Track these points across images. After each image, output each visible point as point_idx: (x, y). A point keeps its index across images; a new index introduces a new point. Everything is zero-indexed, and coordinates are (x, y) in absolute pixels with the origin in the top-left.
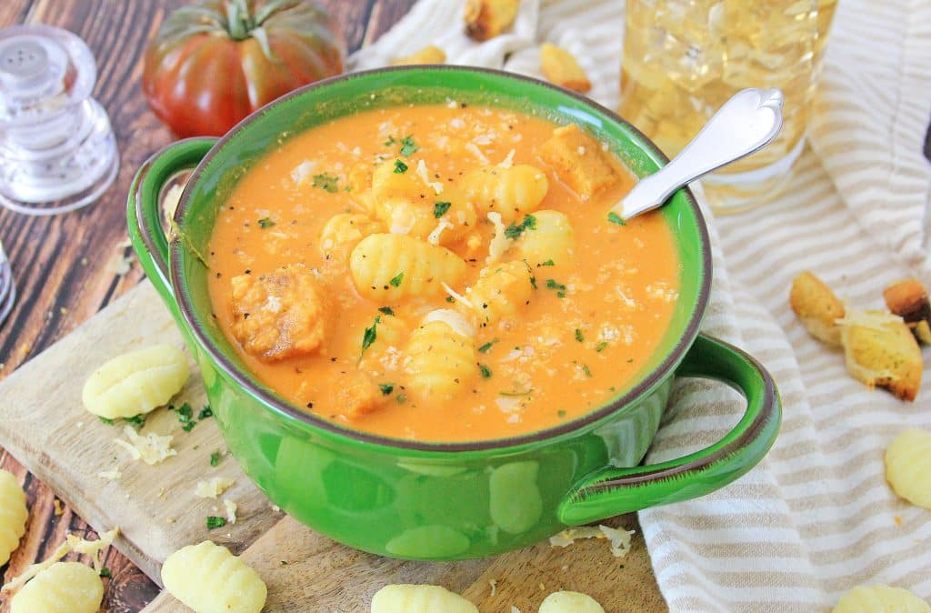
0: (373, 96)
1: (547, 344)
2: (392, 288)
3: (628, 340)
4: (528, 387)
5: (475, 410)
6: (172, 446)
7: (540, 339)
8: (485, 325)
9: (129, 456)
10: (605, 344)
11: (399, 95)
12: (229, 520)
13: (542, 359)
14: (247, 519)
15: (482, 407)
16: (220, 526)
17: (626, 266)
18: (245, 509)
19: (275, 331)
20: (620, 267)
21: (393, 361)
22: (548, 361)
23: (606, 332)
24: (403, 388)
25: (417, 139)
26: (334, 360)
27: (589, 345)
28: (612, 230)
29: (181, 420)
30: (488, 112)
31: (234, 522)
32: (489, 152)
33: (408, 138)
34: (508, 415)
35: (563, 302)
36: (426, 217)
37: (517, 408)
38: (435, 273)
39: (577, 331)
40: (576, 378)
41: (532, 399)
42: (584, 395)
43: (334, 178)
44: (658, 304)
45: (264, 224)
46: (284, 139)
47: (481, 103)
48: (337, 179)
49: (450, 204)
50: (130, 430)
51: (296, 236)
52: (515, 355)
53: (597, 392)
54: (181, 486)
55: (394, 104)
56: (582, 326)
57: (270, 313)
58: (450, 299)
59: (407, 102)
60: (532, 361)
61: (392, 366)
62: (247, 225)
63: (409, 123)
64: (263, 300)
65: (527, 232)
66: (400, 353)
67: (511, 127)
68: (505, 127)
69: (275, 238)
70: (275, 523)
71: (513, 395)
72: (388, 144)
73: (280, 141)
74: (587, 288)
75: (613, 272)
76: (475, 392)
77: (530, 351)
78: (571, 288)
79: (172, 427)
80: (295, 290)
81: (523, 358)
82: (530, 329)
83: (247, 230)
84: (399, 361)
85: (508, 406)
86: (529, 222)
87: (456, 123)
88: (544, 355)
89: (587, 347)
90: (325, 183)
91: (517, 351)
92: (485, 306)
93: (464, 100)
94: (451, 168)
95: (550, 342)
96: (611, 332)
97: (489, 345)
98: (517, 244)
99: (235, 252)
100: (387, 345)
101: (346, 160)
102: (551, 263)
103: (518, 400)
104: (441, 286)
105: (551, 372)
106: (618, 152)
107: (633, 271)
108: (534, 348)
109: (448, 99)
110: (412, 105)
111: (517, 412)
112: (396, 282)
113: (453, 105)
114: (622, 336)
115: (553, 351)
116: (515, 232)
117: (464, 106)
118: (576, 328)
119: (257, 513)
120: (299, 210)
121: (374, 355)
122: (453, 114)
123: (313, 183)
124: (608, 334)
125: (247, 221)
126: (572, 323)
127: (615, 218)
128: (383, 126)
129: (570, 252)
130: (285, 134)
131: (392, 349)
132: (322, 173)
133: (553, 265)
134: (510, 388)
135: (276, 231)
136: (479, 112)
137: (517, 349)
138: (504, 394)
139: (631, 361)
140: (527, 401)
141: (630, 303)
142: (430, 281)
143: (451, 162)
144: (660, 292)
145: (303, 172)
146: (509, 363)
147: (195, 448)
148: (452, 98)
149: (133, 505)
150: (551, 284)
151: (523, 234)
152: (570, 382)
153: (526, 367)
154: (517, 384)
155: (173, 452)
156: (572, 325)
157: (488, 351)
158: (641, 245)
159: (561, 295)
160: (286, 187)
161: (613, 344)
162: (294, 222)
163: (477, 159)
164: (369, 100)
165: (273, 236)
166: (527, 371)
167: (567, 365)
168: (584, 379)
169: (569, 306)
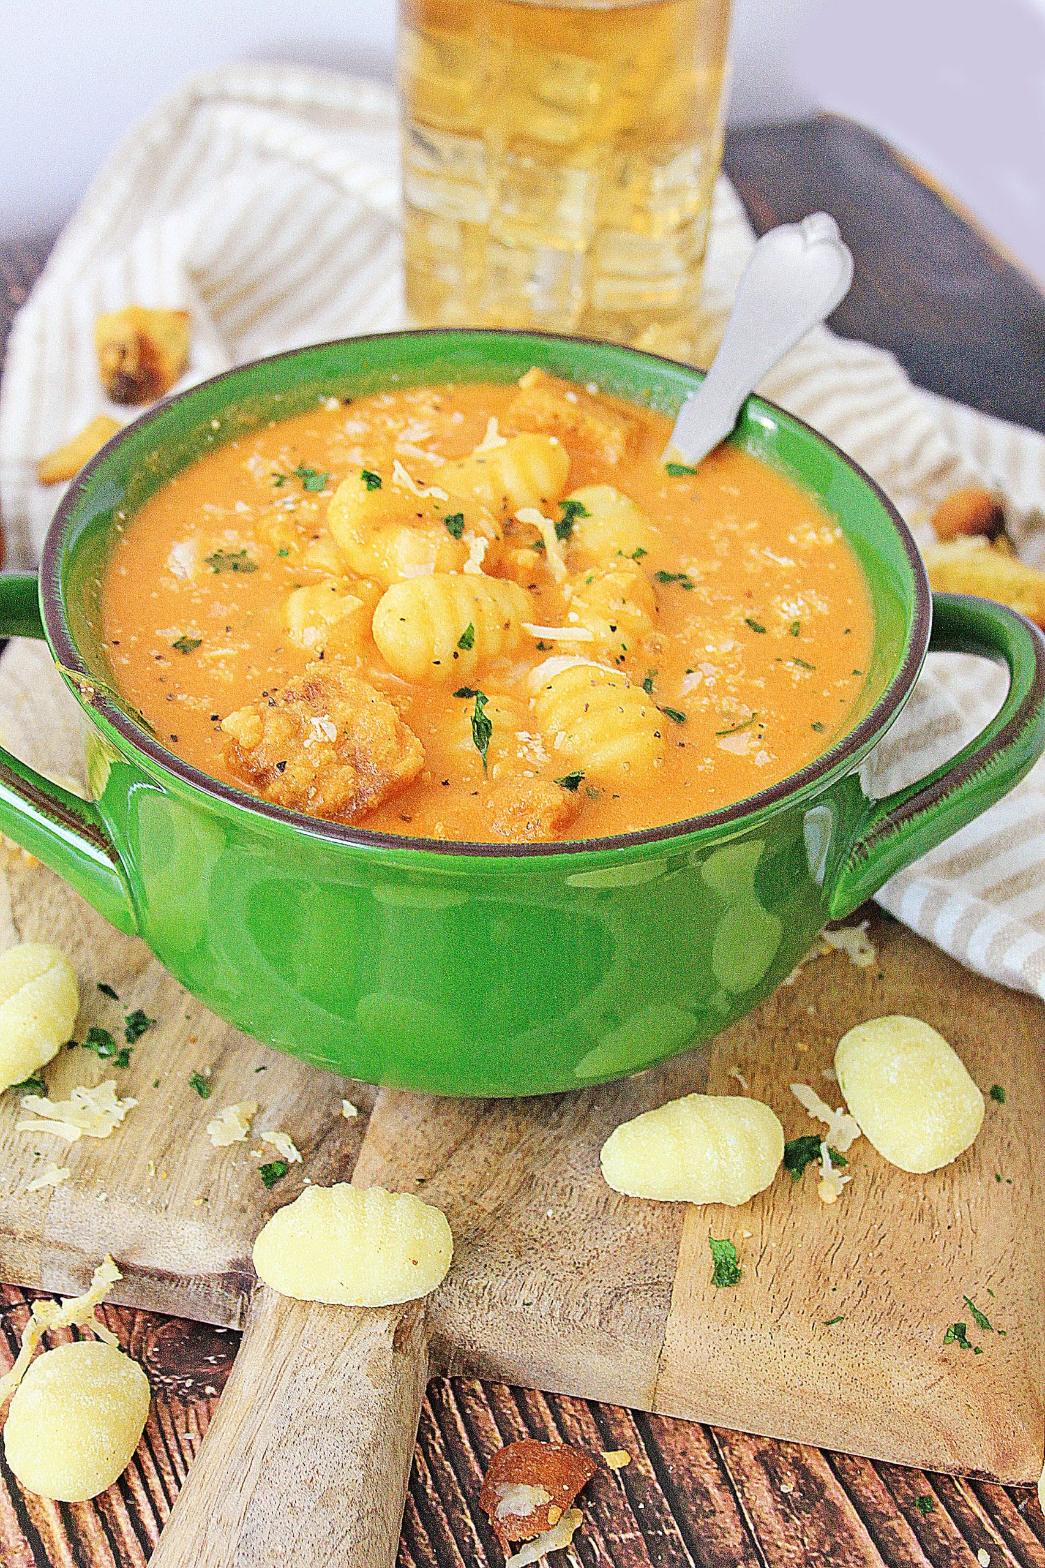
0: (215, 425)
1: (724, 651)
2: (464, 654)
3: (823, 607)
4: (746, 712)
5: (701, 768)
6: (121, 1095)
7: (709, 649)
8: (622, 658)
9: (58, 1139)
10: (797, 623)
11: (249, 412)
12: (291, 1161)
13: (732, 671)
14: (317, 1146)
15: (709, 761)
16: (283, 1175)
17: (740, 523)
18: (302, 1134)
19: (347, 768)
20: (733, 527)
21: (539, 750)
22: (742, 672)
23: (787, 609)
25: (314, 465)
26: (446, 783)
27: (778, 633)
28: (684, 485)
29: (102, 1056)
30: (388, 401)
31: (300, 1160)
32: (432, 447)
33: (301, 467)
34: (752, 757)
35: (698, 593)
37: (756, 744)
38: (508, 613)
39: (747, 621)
40: (797, 678)
41: (764, 724)
42: (826, 693)
43: (237, 551)
44: (818, 553)
45: (184, 647)
46: (123, 523)
47: (373, 390)
48: (244, 552)
49: (462, 516)
50: (32, 1102)
51: (246, 646)
52: (692, 682)
53: (840, 684)
54: (176, 1147)
55: (247, 431)
56: (749, 614)
57: (324, 745)
58: (541, 646)
59: (263, 421)
60: (723, 679)
61: (541, 756)
62: (158, 658)
63: (286, 449)
64: (298, 732)
66: (539, 736)
67: (437, 408)
68: (427, 410)
69: (217, 660)
70: (363, 1135)
71: (737, 729)
72: (279, 485)
73: (120, 528)
74: (715, 566)
75: (729, 535)
76: (683, 745)
77: (708, 668)
78: (693, 573)
79: (96, 1072)
80: (343, 697)
81: (708, 680)
82: (685, 642)
83: (162, 664)
84: (547, 748)
85: (739, 745)
86: (574, 510)
87: (354, 427)
88: (731, 666)
89: (778, 636)
90: (229, 563)
91: (691, 675)
92: (613, 629)
93: (347, 393)
95: (726, 648)
96: (793, 606)
97: (650, 680)
98: (576, 545)
99: (171, 698)
100: (510, 731)
101: (233, 522)
102: (643, 551)
103: (748, 733)
104: (522, 630)
105: (759, 684)
107: (753, 525)
108: (711, 662)
109: (322, 399)
110: (272, 424)
111: (760, 748)
112: (466, 642)
113: (333, 404)
114: (812, 606)
115: (739, 657)
116: (564, 530)
117: (347, 402)
118: (743, 619)
119: (325, 1133)
120: (222, 611)
121: (503, 754)
122: (340, 417)
123: (212, 569)
124: (789, 610)
125: (155, 653)
126: (732, 614)
127: (676, 470)
128: (251, 464)
129: (654, 529)
130: (122, 515)
131: (523, 736)
132: (215, 552)
133: (645, 553)
134: (726, 724)
135: (211, 650)
136: (376, 404)
137: (689, 672)
138: (722, 734)
139: (848, 631)
140: (759, 731)
141: (785, 562)
142: (507, 625)
144: (811, 537)
145: (184, 560)
146: (694, 694)
147: (156, 1085)
148: (328, 395)
149: (120, 1208)
150: (665, 578)
151: (576, 528)
152: (795, 685)
153: (721, 688)
154: (728, 715)
155: (131, 1102)
156: (737, 614)
157: (656, 688)
158: (735, 492)
159: (688, 587)
160: (174, 587)
161: (806, 619)
162: (228, 629)
163: (423, 461)
164: (210, 431)
165: (212, 658)
166: (728, 693)
167: (772, 667)
168: (808, 675)
169: (710, 596)
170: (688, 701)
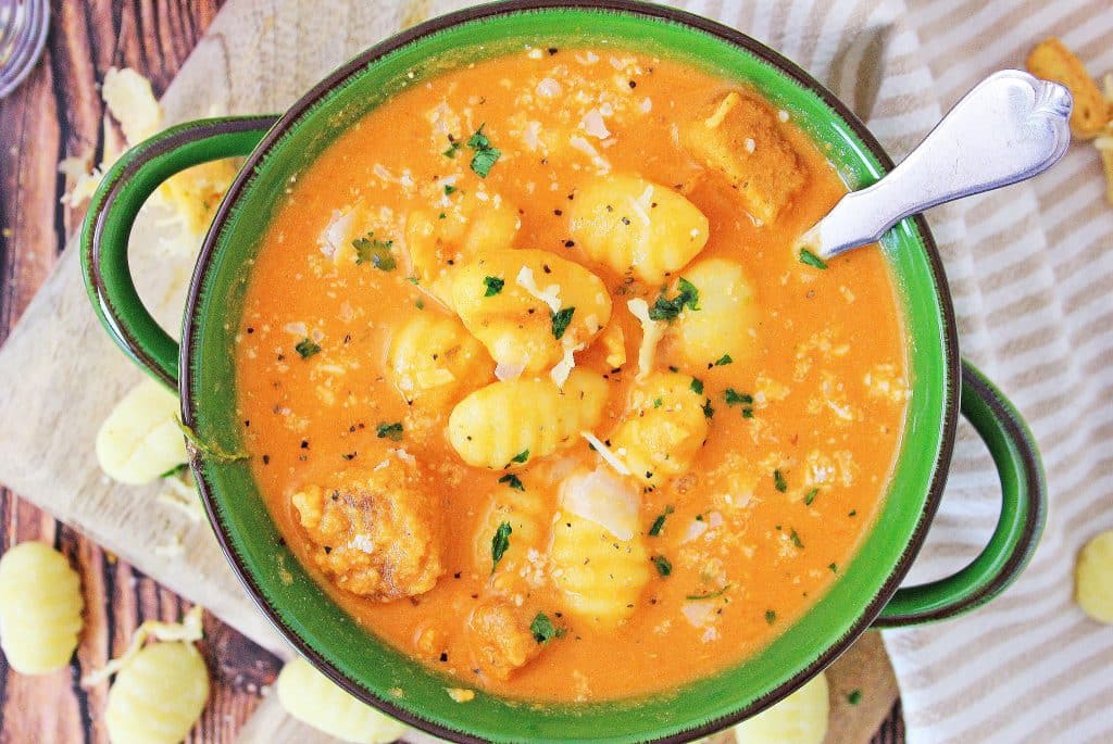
1: (738, 506)
3: (847, 479)
4: (722, 581)
5: (657, 629)
7: (728, 498)
8: (650, 490)
10: (816, 491)
11: (449, 60)
13: (734, 530)
15: (667, 624)
17: (834, 343)
20: (825, 346)
21: (539, 573)
22: (742, 534)
23: (816, 471)
24: (559, 615)
25: (492, 135)
26: (457, 576)
27: (794, 496)
28: (808, 276)
30: (592, 58)
32: (606, 143)
33: (479, 133)
34: (703, 630)
35: (752, 425)
36: (543, 347)
37: (713, 618)
38: (571, 426)
39: (777, 473)
40: (783, 555)
41: (730, 600)
42: (797, 581)
43: (386, 240)
44: (883, 407)
45: (306, 351)
46: (293, 185)
47: (581, 46)
48: (391, 242)
49: (572, 310)
51: (355, 366)
52: (697, 529)
53: (813, 574)
55: (444, 72)
56: (783, 465)
57: (361, 552)
59: (463, 64)
60: (722, 536)
61: (537, 579)
62: (280, 358)
63: (474, 100)
65: (686, 314)
66: (545, 557)
67: (633, 84)
68: (622, 84)
69: (326, 375)
71: (704, 597)
72: (449, 154)
73: (288, 191)
74: (782, 394)
75: (815, 355)
76: (654, 602)
77: (716, 519)
78: (760, 398)
80: (388, 519)
81: (708, 535)
82: (711, 482)
83: (283, 368)
84: (547, 571)
85: (699, 615)
86: (688, 296)
87: (547, 88)
88: (737, 523)
89: (793, 500)
90: (374, 252)
91: (699, 523)
92: (649, 475)
93: (553, 43)
94: (554, 187)
95: (742, 503)
96: (822, 472)
97: (660, 521)
98: (675, 329)
99: (277, 409)
100: (524, 547)
101: (392, 197)
102: (727, 360)
103: (712, 604)
104: (580, 436)
105: (748, 552)
106: (804, 126)
107: (843, 350)
108: (721, 512)
109: (527, 47)
111: (713, 624)
112: (519, 459)
113: (536, 54)
114: (838, 473)
115: (746, 515)
116: (668, 312)
117: (552, 52)
118: (773, 470)
120: (349, 314)
121: (510, 566)
122: (540, 71)
123: (357, 258)
124: (817, 473)
125: (279, 350)
126: (767, 462)
127: (809, 257)
128: (432, 116)
129: (752, 332)
130: (293, 179)
131: (533, 555)
132: (365, 234)
133: (730, 362)
134: (699, 587)
135: (324, 362)
136: (578, 59)
137: (699, 518)
138: (691, 598)
139: (853, 514)
140: (722, 604)
141: (844, 414)
142: (566, 439)
143: (553, 176)
144: (883, 386)
145: (335, 238)
146: (690, 545)
148: (533, 45)
150: (732, 397)
151: (681, 316)
152: (776, 563)
153: (713, 549)
154: (706, 578)
156: (768, 465)
157: (661, 531)
158: (851, 297)
159: (747, 413)
160: (318, 270)
161: (827, 488)
162: (348, 339)
163: (590, 163)
164: (407, 80)
165: (323, 372)
166: (718, 555)
167: (768, 535)
168: (794, 554)
169: (760, 432)
170: (682, 552)
